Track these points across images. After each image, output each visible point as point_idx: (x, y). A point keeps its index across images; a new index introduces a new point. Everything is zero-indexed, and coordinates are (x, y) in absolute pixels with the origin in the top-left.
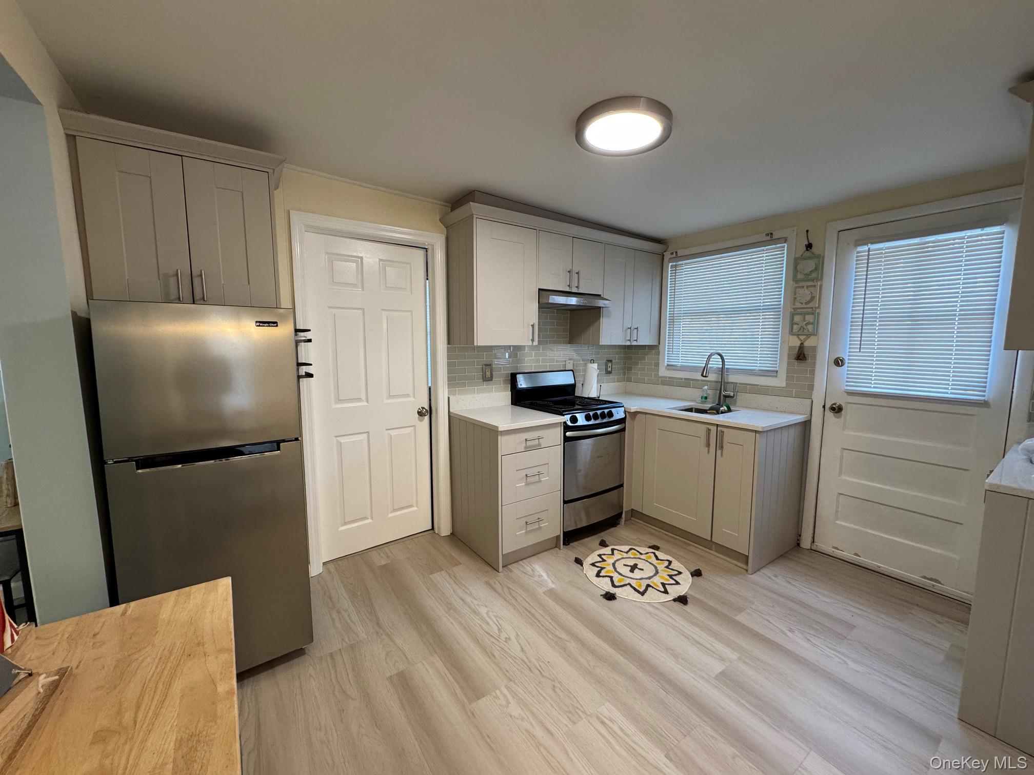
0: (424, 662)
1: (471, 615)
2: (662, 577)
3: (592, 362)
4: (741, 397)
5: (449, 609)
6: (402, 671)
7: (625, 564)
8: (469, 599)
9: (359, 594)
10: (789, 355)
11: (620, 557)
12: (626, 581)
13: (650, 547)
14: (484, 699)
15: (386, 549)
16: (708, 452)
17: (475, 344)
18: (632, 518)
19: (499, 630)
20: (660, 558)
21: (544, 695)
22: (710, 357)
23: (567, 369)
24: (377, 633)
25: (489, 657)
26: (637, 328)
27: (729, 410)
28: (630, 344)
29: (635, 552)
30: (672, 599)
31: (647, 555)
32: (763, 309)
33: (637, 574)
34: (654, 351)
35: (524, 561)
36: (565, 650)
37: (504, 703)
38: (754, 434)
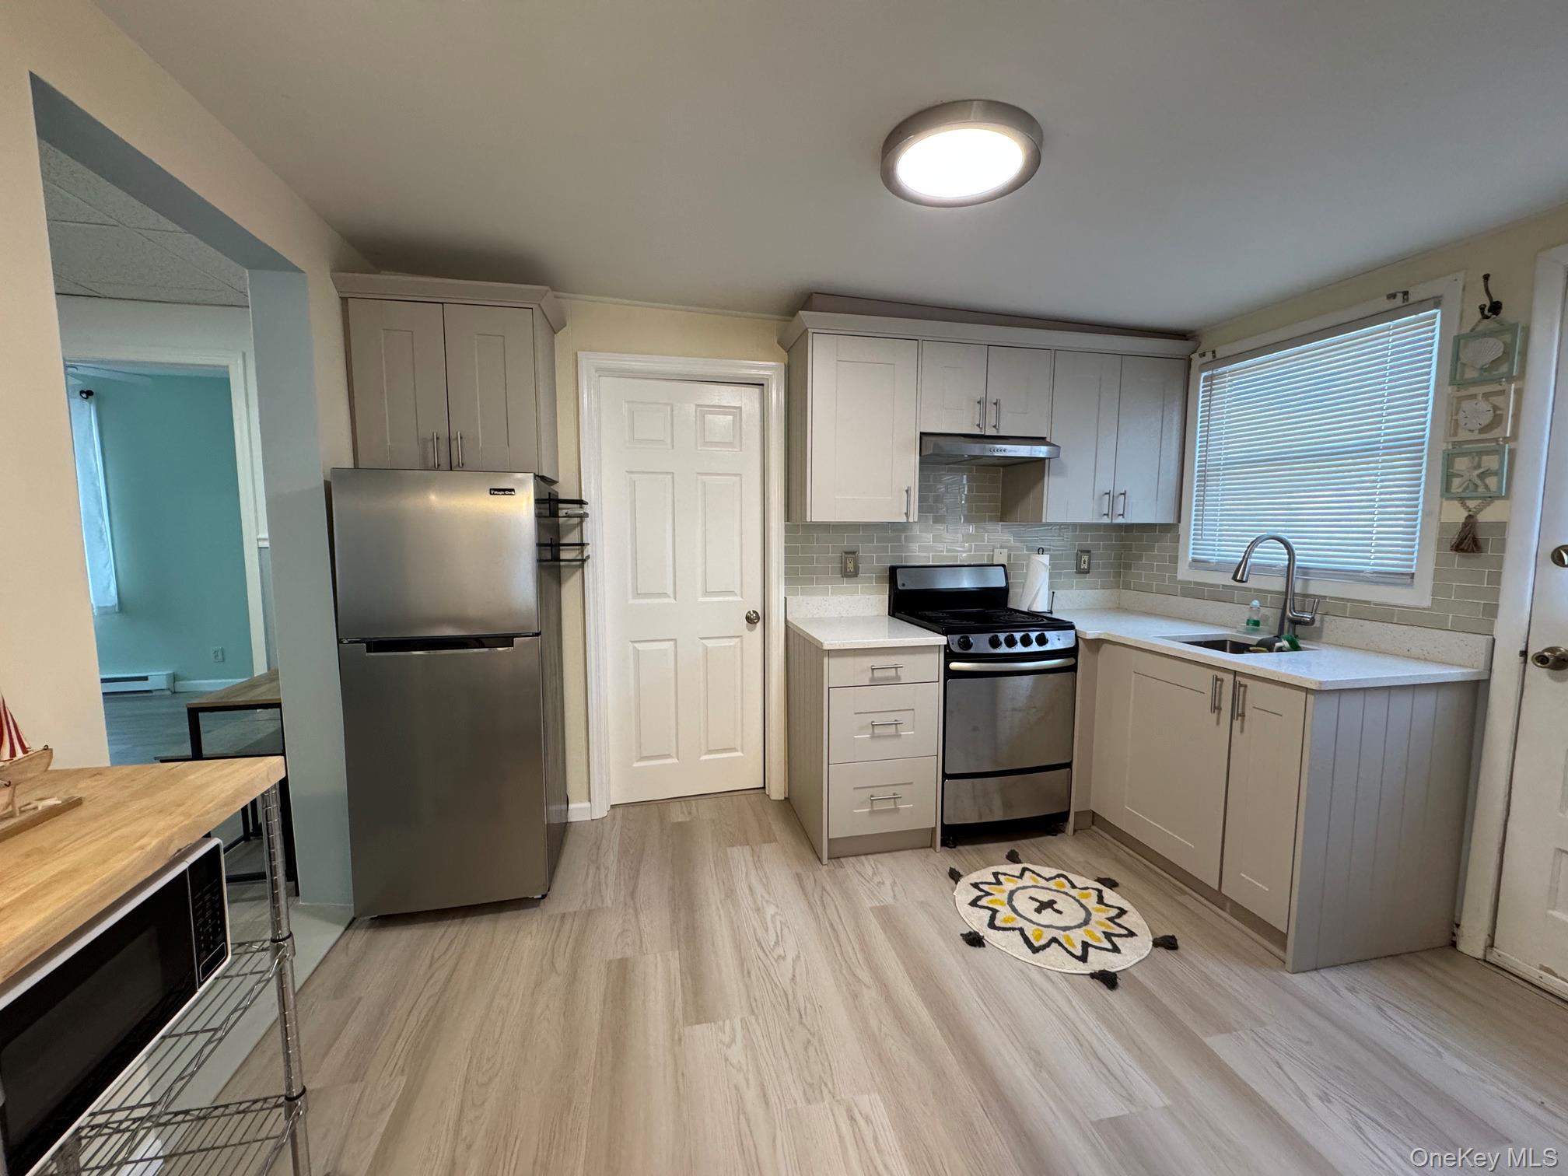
0: (658, 955)
1: (751, 912)
2: (1091, 935)
3: (1041, 552)
4: (1333, 626)
5: (727, 896)
6: (627, 959)
7: (1033, 896)
8: (759, 890)
9: (632, 851)
10: (1440, 541)
11: (1032, 883)
12: (1017, 923)
13: (1099, 880)
14: (704, 1025)
15: (693, 803)
16: (1218, 723)
17: (808, 519)
18: (1094, 828)
19: (777, 943)
20: (1105, 901)
21: (788, 1047)
22: (1254, 543)
23: (995, 563)
24: (626, 904)
25: (743, 972)
26: (1124, 494)
27: (1295, 647)
28: (1109, 521)
29: (1065, 881)
30: (1088, 972)
31: (1084, 891)
32: (1385, 448)
33: (1047, 916)
34: (1169, 534)
35: (869, 856)
36: (855, 996)
37: (727, 1040)
38: (1304, 694)
